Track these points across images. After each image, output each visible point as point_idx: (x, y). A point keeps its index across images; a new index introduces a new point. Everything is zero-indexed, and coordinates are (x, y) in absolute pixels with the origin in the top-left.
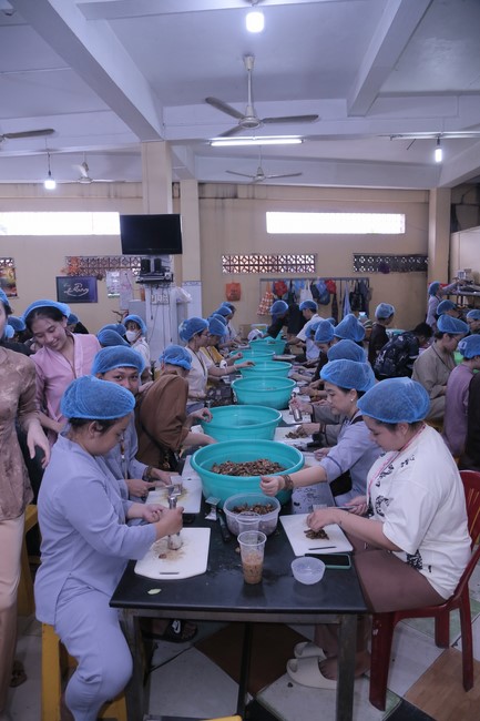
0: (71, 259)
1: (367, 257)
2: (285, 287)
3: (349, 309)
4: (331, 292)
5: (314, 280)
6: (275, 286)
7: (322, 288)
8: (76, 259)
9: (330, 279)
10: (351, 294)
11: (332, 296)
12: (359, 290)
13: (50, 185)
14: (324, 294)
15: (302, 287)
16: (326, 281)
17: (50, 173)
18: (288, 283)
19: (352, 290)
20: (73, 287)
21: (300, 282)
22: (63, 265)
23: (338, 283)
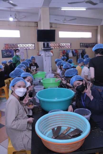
0: (6, 44)
1: (82, 44)
2: (65, 52)
3: (81, 57)
4: (77, 53)
5: (72, 50)
6: (63, 52)
7: (74, 52)
8: (7, 44)
9: (76, 50)
10: (81, 53)
11: (77, 54)
12: (83, 52)
13: (11, 19)
14: (75, 54)
15: (69, 52)
16: (75, 50)
17: (11, 15)
18: (66, 51)
19: (81, 52)
20: (7, 53)
21: (69, 51)
22: (3, 46)
23: (78, 50)
